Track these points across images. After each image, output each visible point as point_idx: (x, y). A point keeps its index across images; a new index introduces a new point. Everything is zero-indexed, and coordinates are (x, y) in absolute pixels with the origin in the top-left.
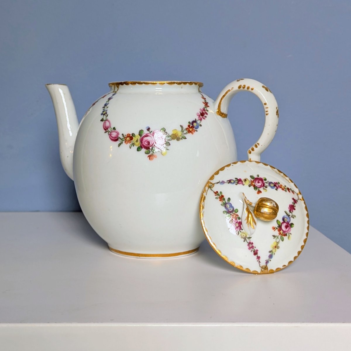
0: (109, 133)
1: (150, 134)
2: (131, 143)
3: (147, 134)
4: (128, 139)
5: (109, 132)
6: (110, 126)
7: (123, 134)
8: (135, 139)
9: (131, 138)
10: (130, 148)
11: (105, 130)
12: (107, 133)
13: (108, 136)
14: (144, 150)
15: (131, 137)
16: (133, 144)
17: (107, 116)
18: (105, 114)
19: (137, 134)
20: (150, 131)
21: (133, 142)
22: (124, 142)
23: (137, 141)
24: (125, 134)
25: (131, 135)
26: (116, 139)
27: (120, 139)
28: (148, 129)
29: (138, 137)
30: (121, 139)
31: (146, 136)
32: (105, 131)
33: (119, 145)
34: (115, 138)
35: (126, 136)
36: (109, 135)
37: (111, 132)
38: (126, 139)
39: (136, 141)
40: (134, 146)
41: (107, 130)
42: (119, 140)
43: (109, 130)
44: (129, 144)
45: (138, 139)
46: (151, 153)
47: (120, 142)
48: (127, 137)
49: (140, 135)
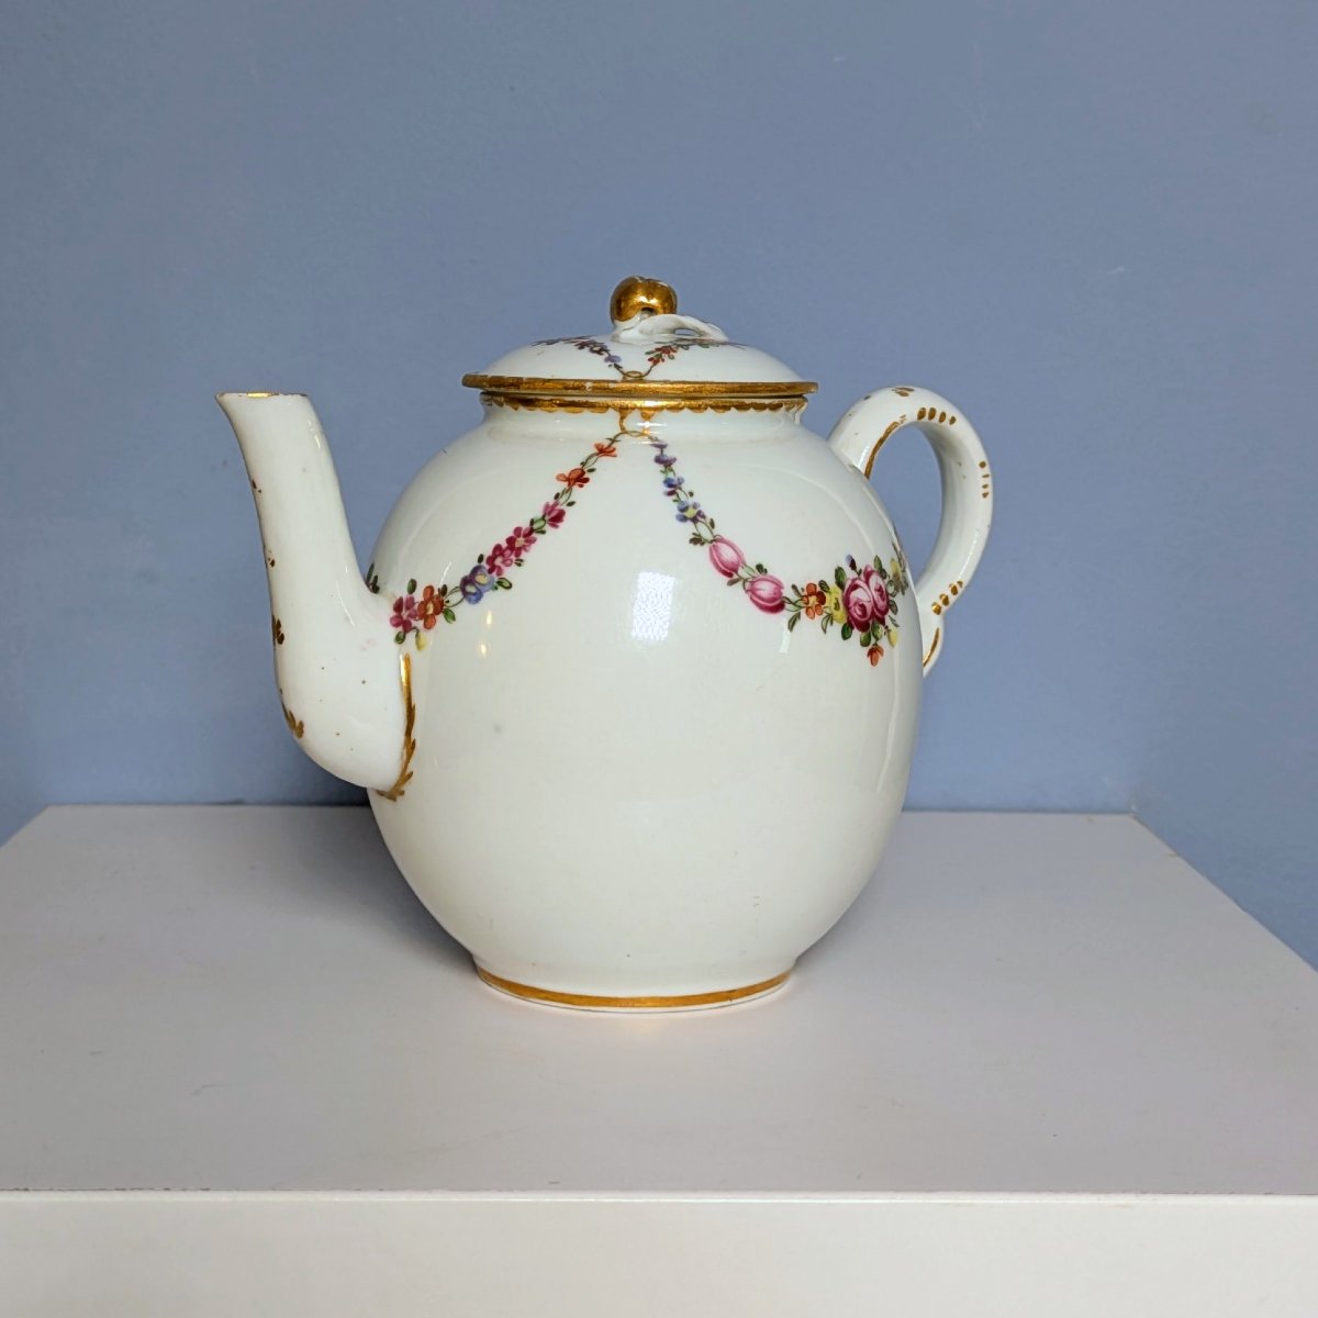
0: (747, 584)
1: (860, 579)
2: (825, 615)
3: (854, 580)
4: (813, 600)
5: (745, 581)
6: (741, 562)
7: (794, 587)
8: (830, 599)
9: (822, 600)
10: (825, 631)
11: (730, 575)
12: (740, 584)
13: (746, 597)
14: (857, 634)
15: (819, 592)
16: (830, 618)
17: (712, 524)
18: (700, 519)
19: (831, 582)
20: (858, 570)
21: (828, 611)
22: (803, 611)
23: (837, 607)
24: (802, 585)
25: (819, 589)
26: (775, 605)
27: (791, 602)
28: (853, 565)
29: (834, 595)
30: (794, 604)
31: (854, 587)
32: (727, 579)
33: (792, 624)
34: (774, 600)
35: (806, 593)
36: (747, 591)
37: (752, 583)
38: (808, 603)
39: (833, 606)
40: (832, 623)
41: (735, 577)
42: (788, 606)
43: (742, 572)
44: (819, 619)
45: (837, 599)
46: (873, 640)
47: (792, 614)
48: (810, 595)
49: (840, 585)
